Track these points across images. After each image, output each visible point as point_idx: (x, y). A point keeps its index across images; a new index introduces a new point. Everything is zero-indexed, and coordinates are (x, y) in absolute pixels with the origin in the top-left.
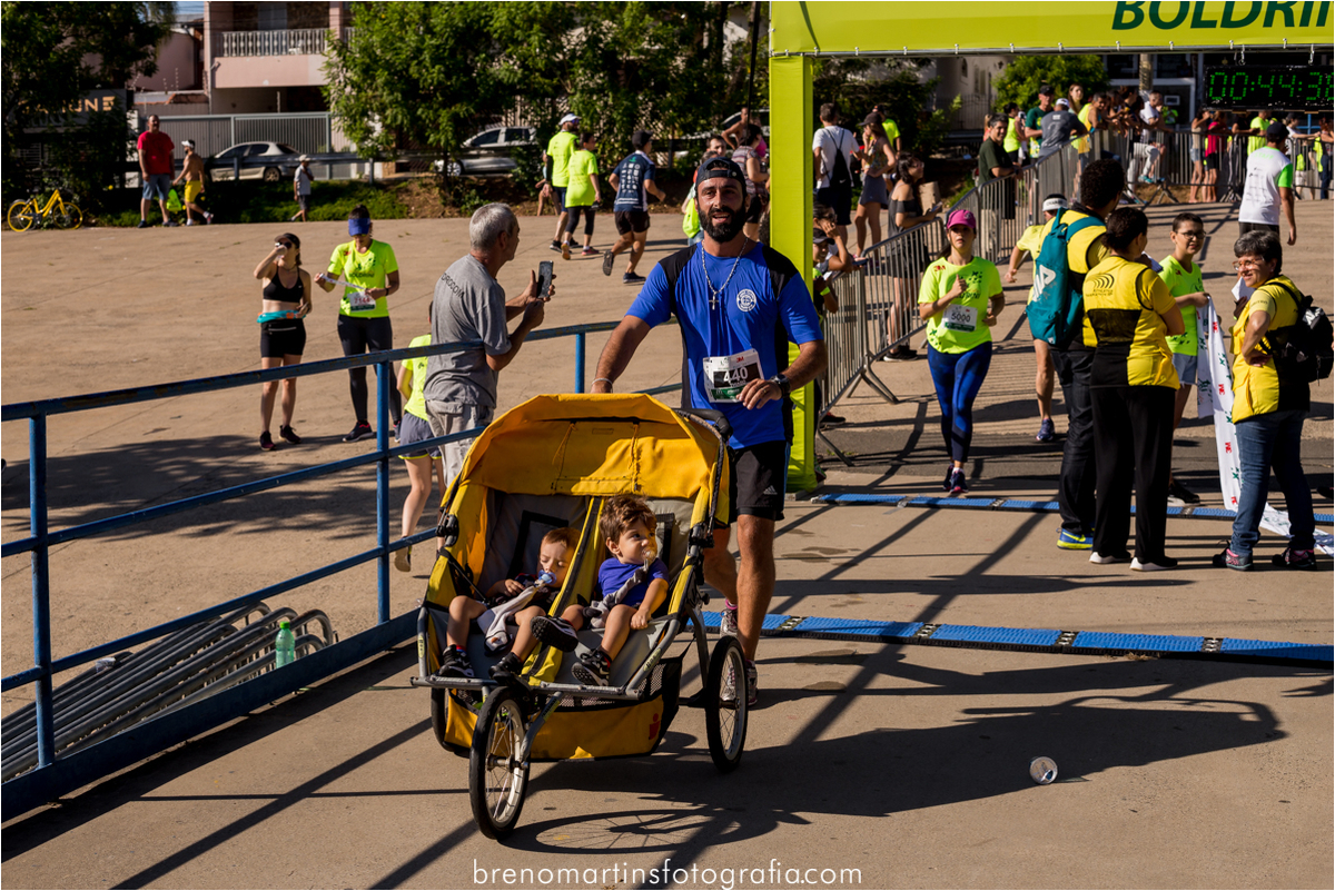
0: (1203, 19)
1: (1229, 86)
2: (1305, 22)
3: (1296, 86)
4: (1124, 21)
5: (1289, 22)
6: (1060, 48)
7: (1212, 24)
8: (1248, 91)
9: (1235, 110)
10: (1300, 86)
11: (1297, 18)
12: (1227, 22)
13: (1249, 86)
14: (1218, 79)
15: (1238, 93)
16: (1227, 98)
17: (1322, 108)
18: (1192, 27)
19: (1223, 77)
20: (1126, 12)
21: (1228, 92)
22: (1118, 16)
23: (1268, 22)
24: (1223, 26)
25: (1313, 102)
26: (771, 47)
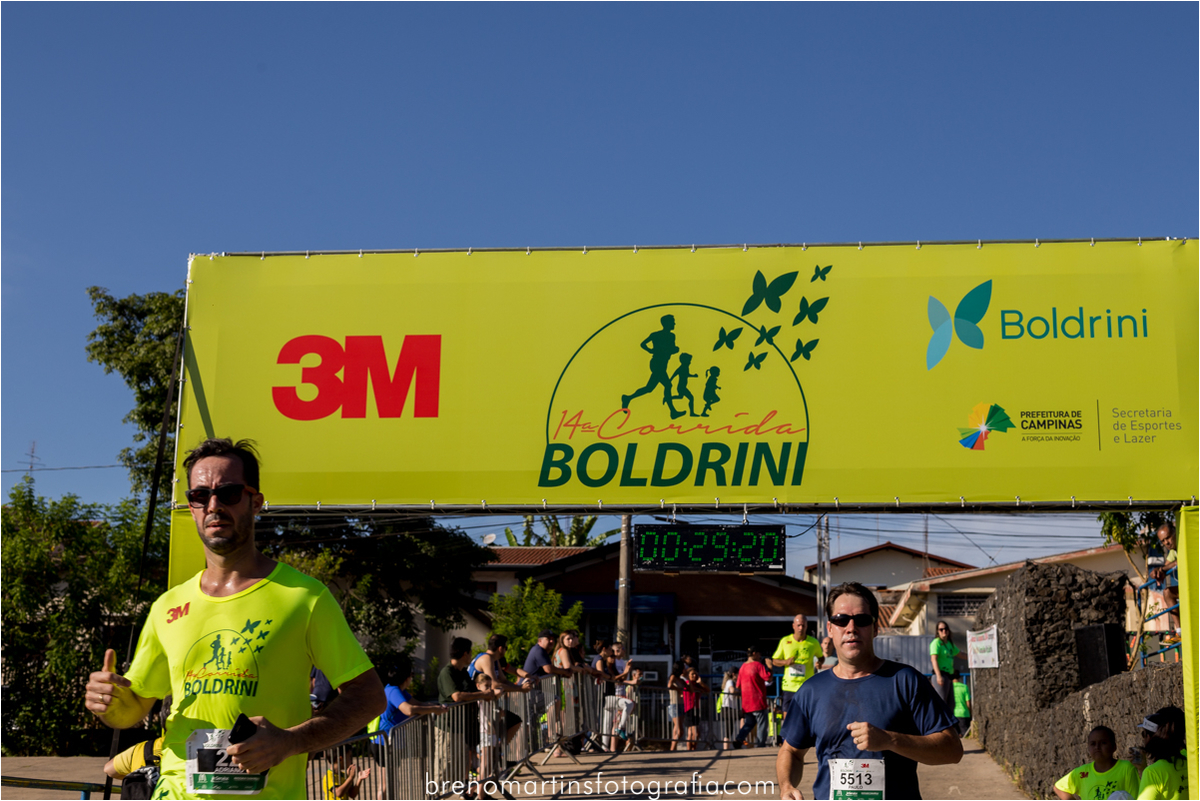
0: (632, 477)
1: (660, 546)
2: (737, 481)
3: (730, 547)
4: (550, 478)
5: (721, 481)
6: (483, 505)
7: (641, 482)
8: (681, 551)
9: (668, 571)
10: (734, 547)
11: (729, 477)
12: (657, 480)
13: (681, 547)
14: (650, 539)
15: (670, 553)
16: (659, 558)
17: (757, 570)
18: (621, 485)
19: (654, 537)
20: (552, 469)
21: (659, 553)
22: (545, 473)
23: (700, 481)
24: (652, 484)
25: (747, 563)
26: (174, 499)
